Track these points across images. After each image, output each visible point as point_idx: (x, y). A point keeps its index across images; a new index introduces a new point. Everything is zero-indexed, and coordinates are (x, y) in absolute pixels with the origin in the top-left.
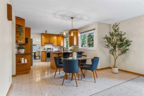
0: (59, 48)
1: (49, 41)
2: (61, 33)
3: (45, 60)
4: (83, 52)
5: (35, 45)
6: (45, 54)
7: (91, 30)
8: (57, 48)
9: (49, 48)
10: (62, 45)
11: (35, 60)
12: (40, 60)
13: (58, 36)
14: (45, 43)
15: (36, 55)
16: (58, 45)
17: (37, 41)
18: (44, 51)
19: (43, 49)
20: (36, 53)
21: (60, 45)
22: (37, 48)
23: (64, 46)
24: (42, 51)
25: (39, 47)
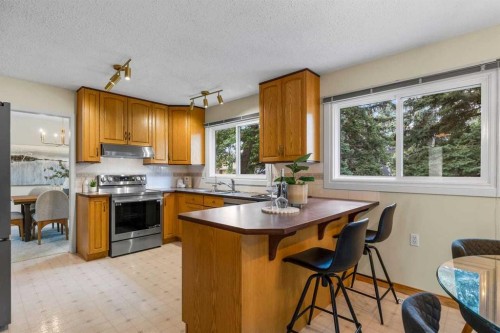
0: (175, 175)
1: (127, 136)
2: (205, 93)
3: (104, 248)
4: (394, 207)
5: (28, 159)
7: (476, 69)
8: (165, 175)
9: (122, 179)
10: (196, 160)
11: (32, 246)
12: (66, 248)
13: (174, 111)
14: (102, 150)
15: (36, 217)
16: (172, 162)
17: (44, 134)
18: (90, 192)
19: (87, 182)
20: (34, 202)
21: (186, 162)
22: (44, 174)
23: (204, 165)
24: (80, 191)
25: (52, 169)
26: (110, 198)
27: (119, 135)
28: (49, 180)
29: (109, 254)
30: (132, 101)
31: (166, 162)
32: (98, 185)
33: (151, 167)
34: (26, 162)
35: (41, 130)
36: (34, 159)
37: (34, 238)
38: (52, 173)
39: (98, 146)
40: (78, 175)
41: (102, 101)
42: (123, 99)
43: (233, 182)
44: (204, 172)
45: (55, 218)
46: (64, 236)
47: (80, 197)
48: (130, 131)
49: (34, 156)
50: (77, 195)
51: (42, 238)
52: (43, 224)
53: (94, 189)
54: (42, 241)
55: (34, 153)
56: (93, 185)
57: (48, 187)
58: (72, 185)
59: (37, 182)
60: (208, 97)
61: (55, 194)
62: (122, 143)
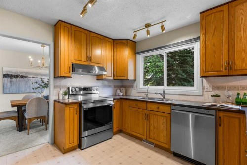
1: (89, 59)
2: (148, 26)
3: (76, 143)
5: (22, 77)
6: (76, 117)
8: (109, 86)
10: (131, 77)
12: (47, 138)
13: (118, 43)
14: (74, 68)
15: (27, 115)
16: (116, 78)
17: (31, 60)
18: (63, 99)
19: (62, 92)
20: (25, 105)
21: (125, 78)
22: (32, 86)
23: (135, 80)
24: (56, 98)
25: (36, 83)
26: (80, 104)
27: (84, 58)
28: (35, 90)
29: (79, 146)
30: (93, 34)
31: (112, 78)
32: (69, 94)
33: (101, 81)
34: (21, 79)
35: (30, 57)
36: (26, 77)
37: (25, 129)
38: (36, 85)
39: (70, 65)
40: (55, 87)
41: (73, 32)
42: (86, 32)
43: (164, 92)
44: (135, 85)
45: (38, 116)
46: (44, 127)
47: (56, 103)
48: (91, 56)
49: (26, 75)
50: (55, 101)
51: (30, 128)
52: (30, 120)
53: (67, 97)
54: (30, 131)
55: (26, 73)
56: (65, 94)
57: (34, 94)
58: (51, 94)
59: (28, 90)
60: (150, 28)
61: (39, 99)
62: (86, 64)
